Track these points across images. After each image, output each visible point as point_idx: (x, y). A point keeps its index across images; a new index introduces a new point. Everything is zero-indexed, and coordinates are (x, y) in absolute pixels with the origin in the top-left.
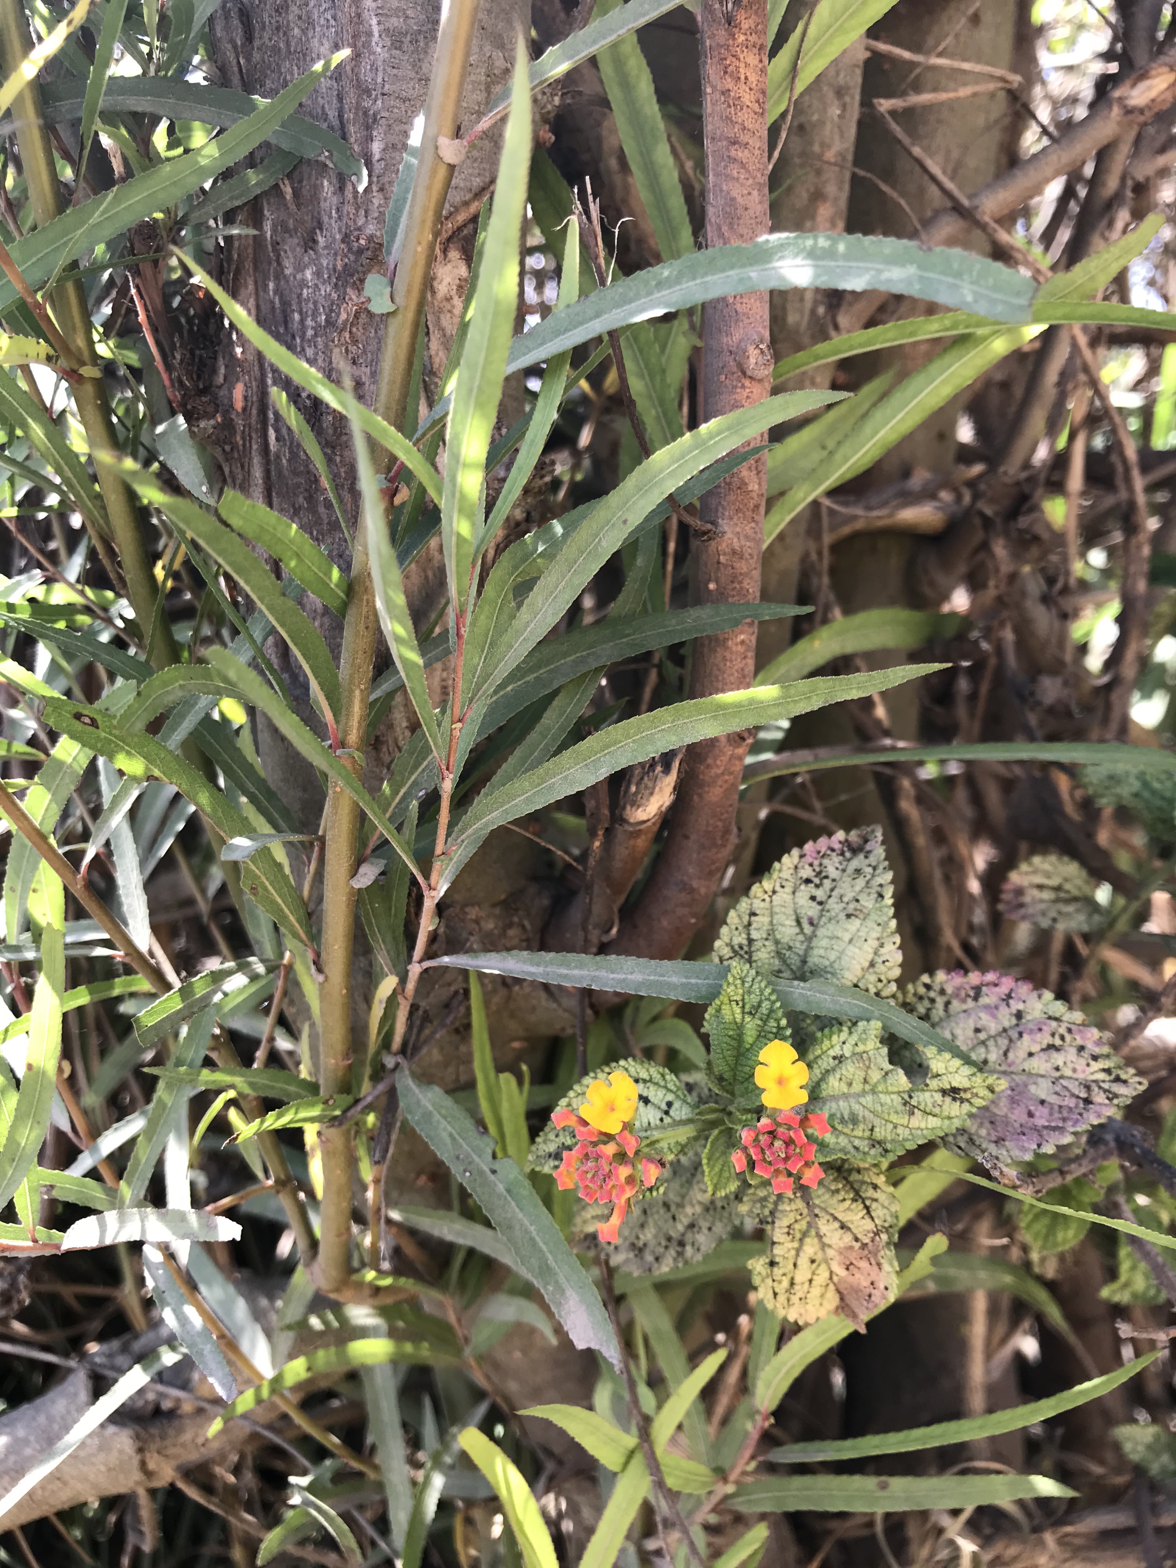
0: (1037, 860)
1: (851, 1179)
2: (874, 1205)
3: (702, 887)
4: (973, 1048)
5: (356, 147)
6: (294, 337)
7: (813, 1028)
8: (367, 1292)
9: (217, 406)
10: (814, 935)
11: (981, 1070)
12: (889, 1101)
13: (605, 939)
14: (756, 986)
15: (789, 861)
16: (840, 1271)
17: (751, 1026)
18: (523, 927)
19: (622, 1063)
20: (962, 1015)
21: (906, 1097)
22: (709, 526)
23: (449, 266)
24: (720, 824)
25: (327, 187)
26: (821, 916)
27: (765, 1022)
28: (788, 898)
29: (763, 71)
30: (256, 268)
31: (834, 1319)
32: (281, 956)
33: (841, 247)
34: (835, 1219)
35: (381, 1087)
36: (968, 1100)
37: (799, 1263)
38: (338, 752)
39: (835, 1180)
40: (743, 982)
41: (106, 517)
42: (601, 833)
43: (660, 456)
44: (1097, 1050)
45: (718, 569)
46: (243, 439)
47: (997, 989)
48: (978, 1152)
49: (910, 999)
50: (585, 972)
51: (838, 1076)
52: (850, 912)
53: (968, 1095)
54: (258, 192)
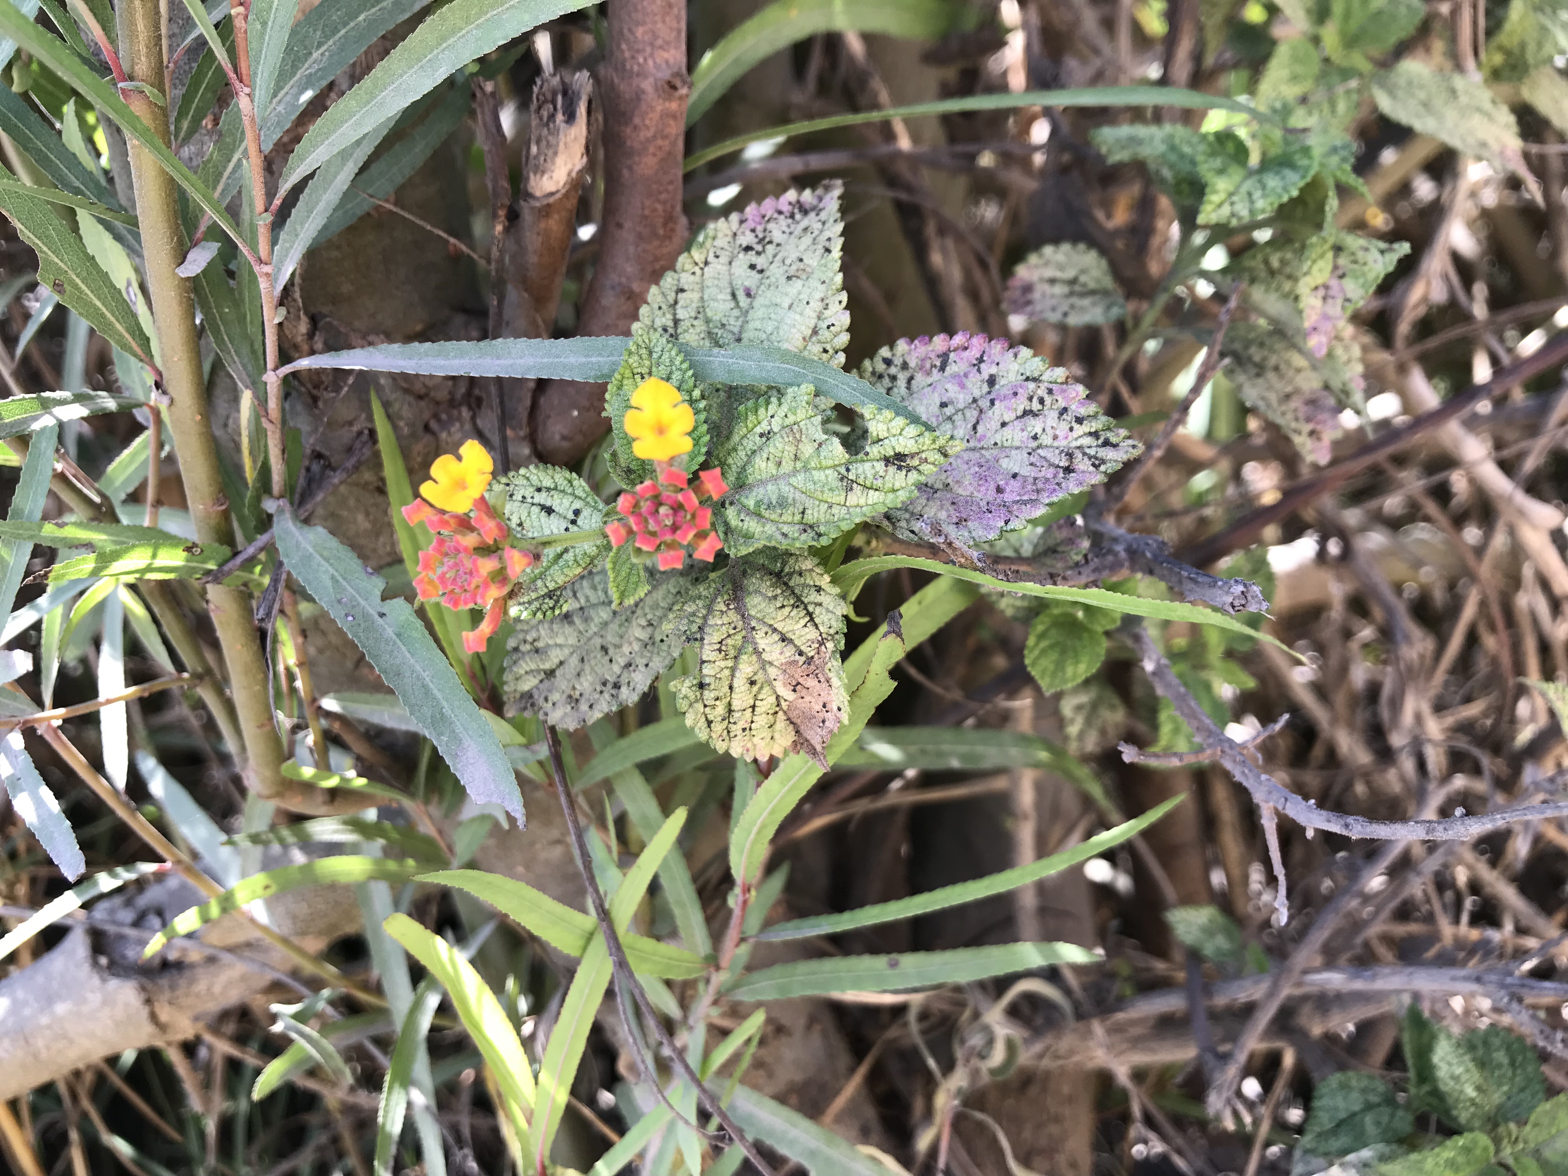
0: (1049, 250)
1: (791, 583)
10: (750, 308)
11: (931, 429)
12: (823, 478)
14: (666, 356)
15: (725, 227)
16: (787, 694)
20: (927, 390)
21: (843, 470)
24: (659, 207)
26: (760, 285)
28: (723, 268)
31: (796, 759)
34: (775, 630)
35: (266, 538)
36: (916, 468)
37: (735, 685)
38: (123, 85)
39: (773, 586)
40: (651, 353)
42: (501, 213)
44: (1082, 411)
47: (967, 353)
49: (868, 378)
50: (466, 361)
51: (765, 456)
52: (791, 273)
53: (915, 462)
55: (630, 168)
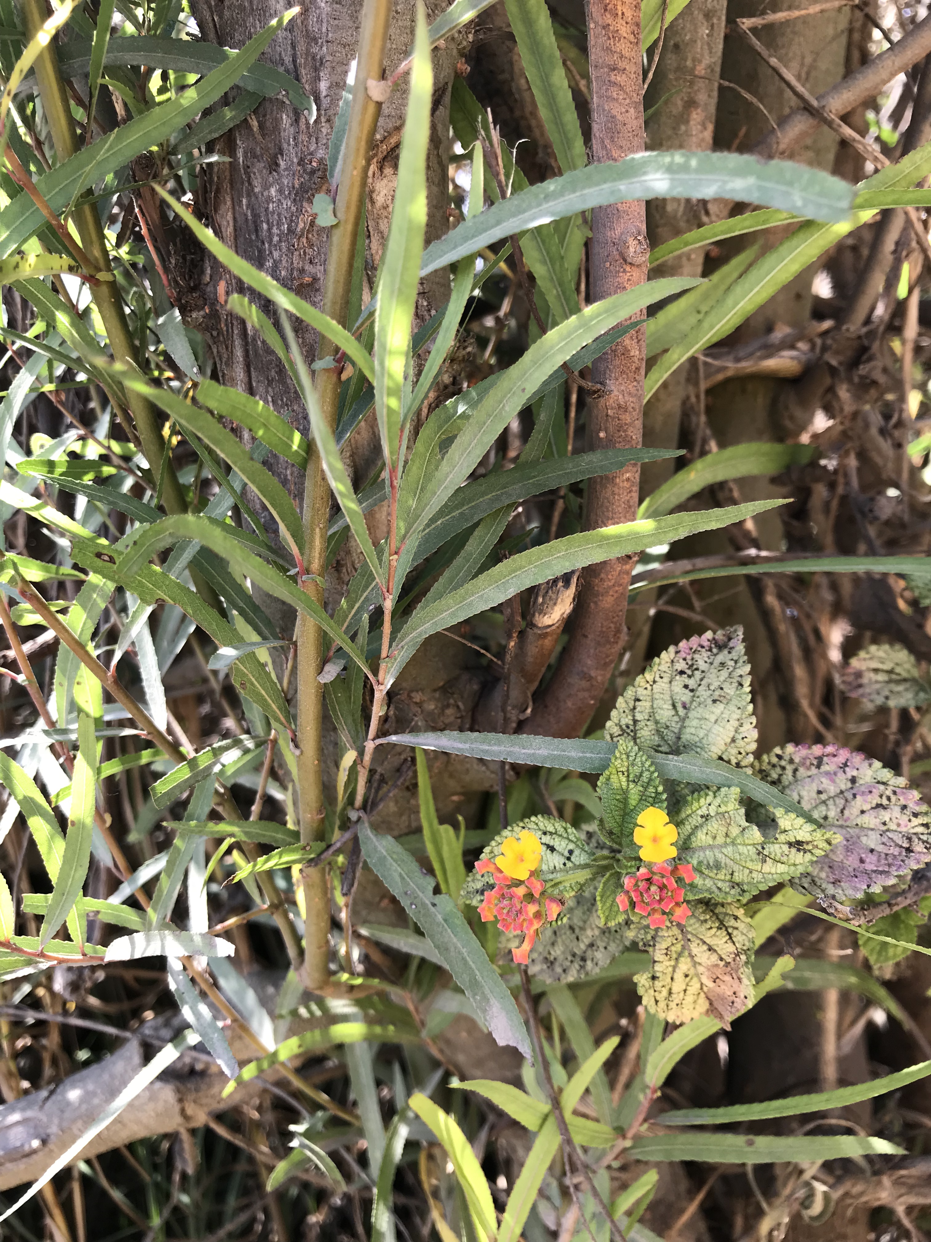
0: (873, 648)
1: (717, 911)
2: (735, 933)
3: (599, 676)
5: (307, 87)
6: (263, 243)
7: (686, 791)
8: (344, 989)
9: (205, 299)
10: (687, 717)
11: (820, 826)
12: (746, 852)
13: (522, 717)
14: (638, 760)
15: (666, 656)
16: (709, 984)
17: (634, 791)
18: (458, 707)
19: (533, 819)
20: (807, 780)
21: (760, 848)
22: (599, 386)
23: (385, 181)
24: (612, 625)
25: (286, 120)
26: (692, 701)
27: (646, 788)
28: (666, 686)
30: (232, 188)
31: (706, 1019)
32: (268, 732)
33: (694, 163)
34: (704, 943)
35: (348, 835)
36: (810, 851)
37: (675, 977)
38: (304, 578)
39: (703, 912)
40: (628, 757)
42: (515, 635)
43: (551, 335)
44: (917, 809)
45: (607, 420)
46: (227, 325)
47: (835, 759)
48: (819, 891)
49: (765, 766)
50: (502, 748)
51: (705, 831)
52: (716, 698)
53: (810, 847)
54: (231, 125)
55: (596, 603)
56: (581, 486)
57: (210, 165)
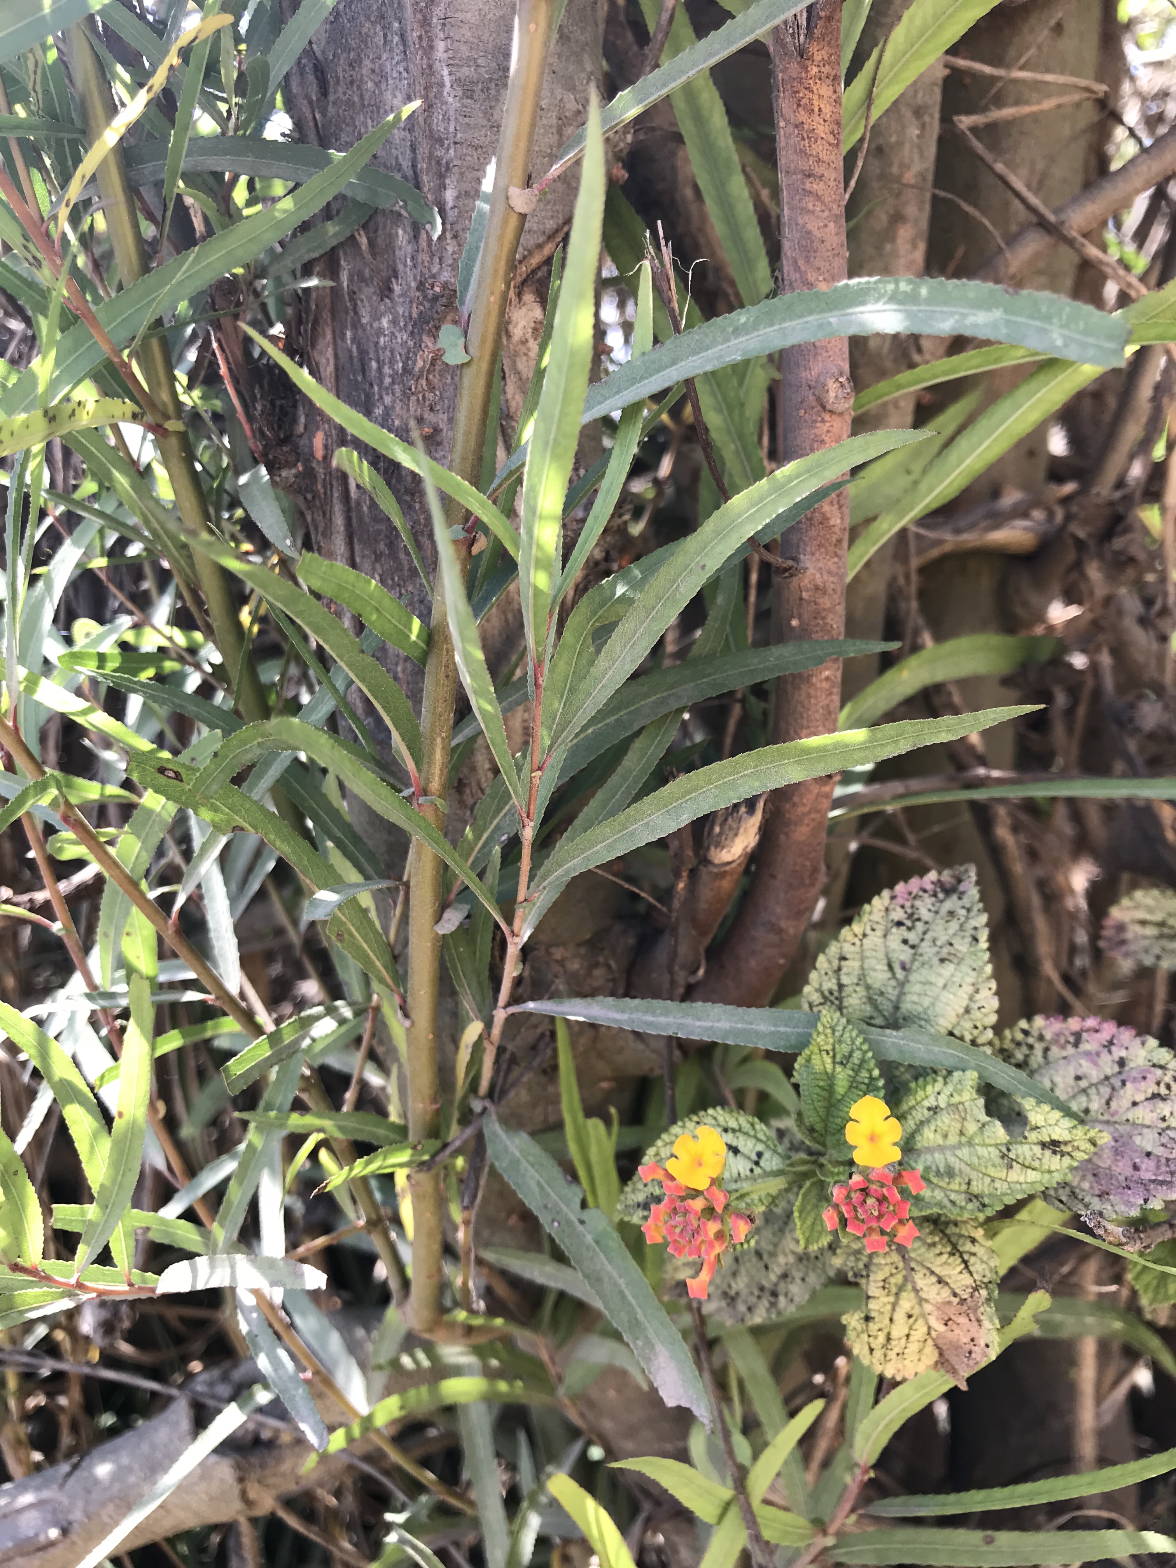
0: (1139, 894)
1: (948, 1232)
2: (972, 1260)
3: (791, 928)
4: (1074, 1097)
5: (430, 196)
6: (371, 385)
7: (907, 1076)
8: (459, 1332)
9: (298, 454)
10: (907, 981)
11: (1082, 1122)
12: (986, 1154)
13: (692, 980)
14: (847, 1035)
15: (879, 902)
16: (939, 1327)
17: (842, 1076)
18: (609, 967)
19: (711, 1111)
20: (1062, 1062)
21: (1004, 1150)
22: (790, 563)
23: (524, 310)
25: (402, 235)
26: (914, 960)
27: (857, 1070)
28: (879, 941)
29: (838, 101)
30: (333, 317)
31: (934, 1374)
32: (369, 997)
33: (924, 291)
34: (933, 1273)
35: (469, 1131)
36: (1069, 1154)
37: (895, 1318)
38: (421, 800)
39: (931, 1233)
40: (834, 1031)
41: (192, 566)
42: (685, 874)
43: (737, 501)
45: (801, 605)
46: (324, 486)
47: (1097, 1036)
48: (1080, 1206)
49: (1008, 1045)
50: (670, 1020)
51: (933, 1128)
52: (944, 956)
53: (1069, 1149)
54: (334, 243)
55: (787, 834)
56: (766, 686)
57: (307, 290)
